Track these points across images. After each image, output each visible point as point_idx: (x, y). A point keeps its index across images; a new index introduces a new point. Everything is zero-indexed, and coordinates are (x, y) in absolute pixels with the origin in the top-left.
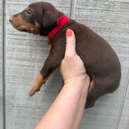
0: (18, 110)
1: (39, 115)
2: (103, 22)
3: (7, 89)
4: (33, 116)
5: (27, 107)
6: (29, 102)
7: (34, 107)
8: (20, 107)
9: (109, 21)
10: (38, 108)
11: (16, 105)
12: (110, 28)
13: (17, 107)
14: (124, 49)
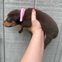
0: (11, 45)
1: (21, 47)
2: (50, 2)
3: (5, 35)
4: (18, 48)
5: (15, 44)
6: (16, 41)
7: (18, 43)
8: (12, 44)
9: (53, 1)
10: (20, 44)
11: (10, 43)
12: (53, 5)
13: (10, 44)
14: (59, 15)
